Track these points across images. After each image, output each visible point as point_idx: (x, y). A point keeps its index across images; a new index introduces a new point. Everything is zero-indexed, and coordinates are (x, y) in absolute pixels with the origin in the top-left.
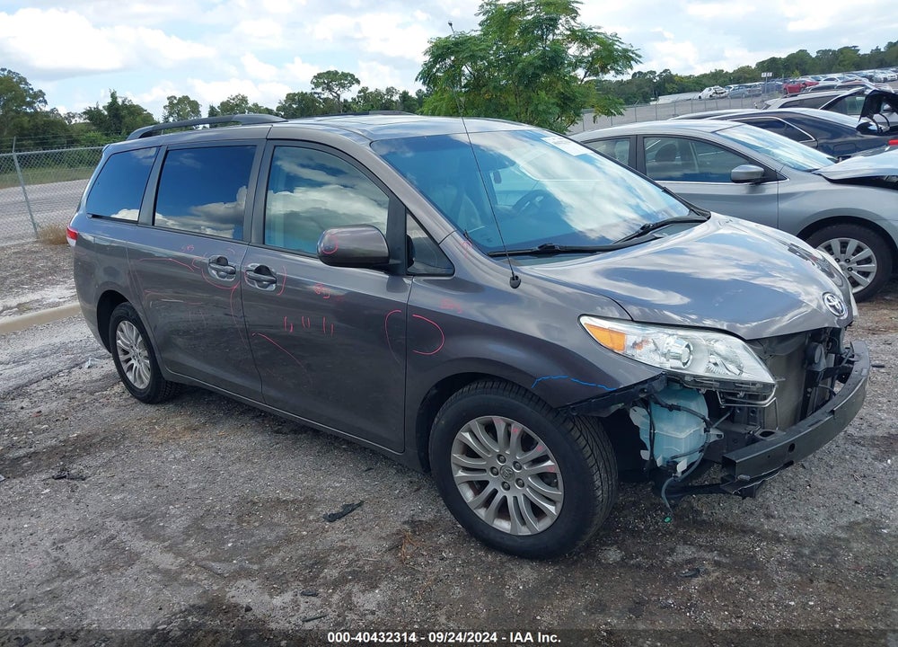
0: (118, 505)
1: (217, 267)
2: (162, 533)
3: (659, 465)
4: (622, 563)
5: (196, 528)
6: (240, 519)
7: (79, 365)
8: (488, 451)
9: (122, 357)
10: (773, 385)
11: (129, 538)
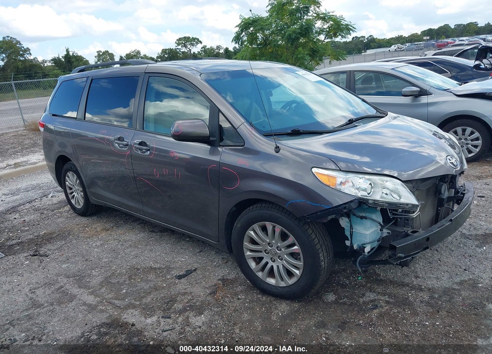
0: (65, 270)
1: (119, 142)
2: (88, 285)
3: (355, 249)
4: (336, 302)
5: (106, 282)
6: (130, 278)
7: (46, 196)
8: (263, 241)
9: (69, 191)
10: (418, 206)
11: (71, 287)
